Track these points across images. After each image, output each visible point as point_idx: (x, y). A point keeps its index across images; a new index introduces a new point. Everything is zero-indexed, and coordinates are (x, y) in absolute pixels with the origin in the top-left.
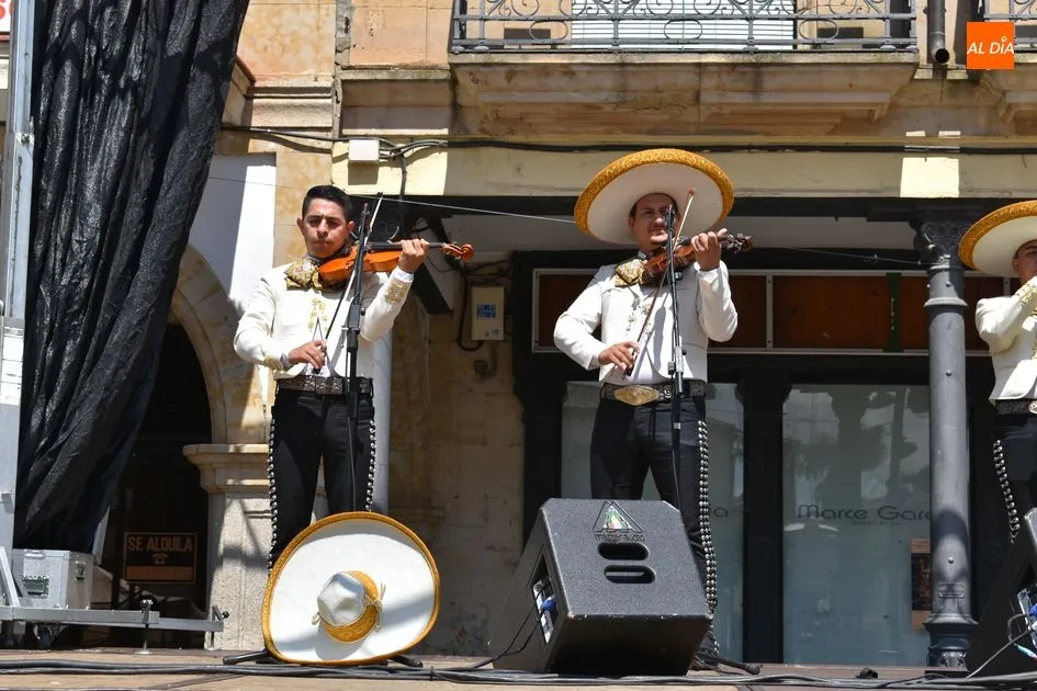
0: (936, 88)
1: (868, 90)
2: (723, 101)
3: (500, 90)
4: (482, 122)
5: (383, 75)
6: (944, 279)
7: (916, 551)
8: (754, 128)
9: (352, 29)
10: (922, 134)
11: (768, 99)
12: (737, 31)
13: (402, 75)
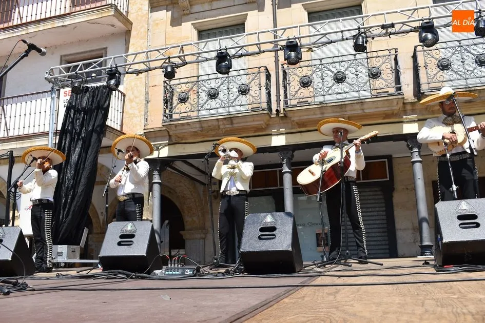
1: (258, 121)
2: (225, 127)
5: (152, 130)
6: (285, 165)
7: (316, 233)
9: (148, 121)
10: (275, 130)
11: (235, 125)
12: (226, 110)
13: (156, 130)
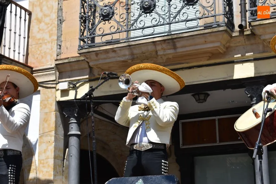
0: (242, 38)
1: (212, 42)
2: (166, 53)
3: (96, 60)
4: (99, 72)
5: (66, 61)
8: (182, 62)
9: (62, 48)
10: (240, 55)
11: (179, 50)
13: (72, 60)
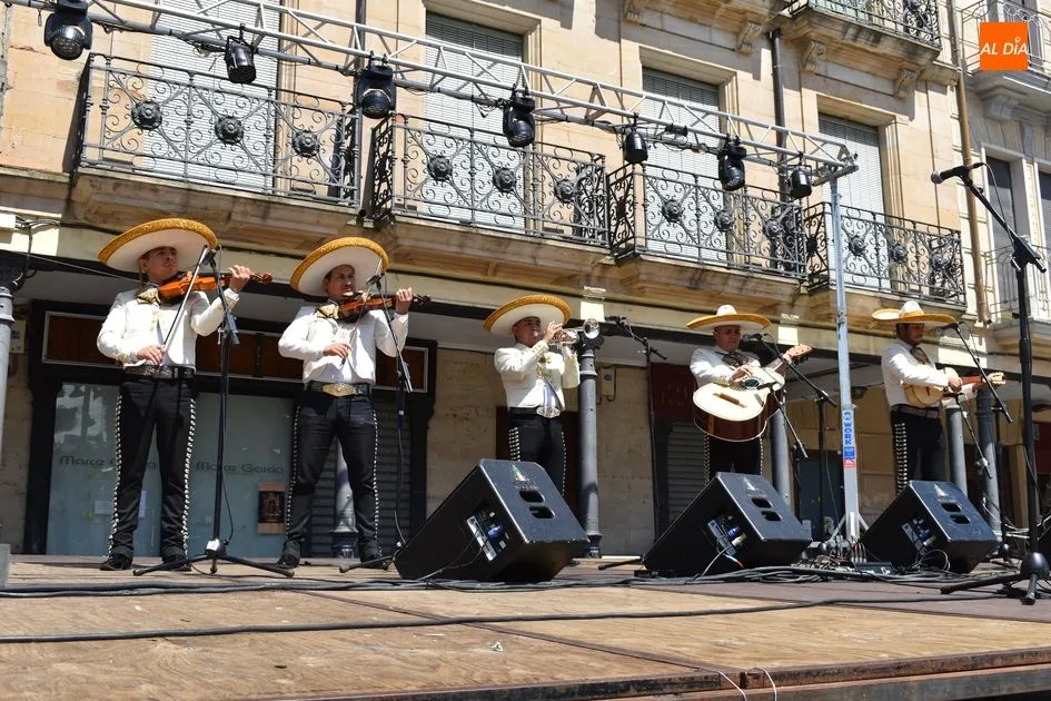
0: (356, 230)
1: (327, 226)
3: (107, 194)
4: (86, 213)
7: (262, 490)
8: (255, 240)
